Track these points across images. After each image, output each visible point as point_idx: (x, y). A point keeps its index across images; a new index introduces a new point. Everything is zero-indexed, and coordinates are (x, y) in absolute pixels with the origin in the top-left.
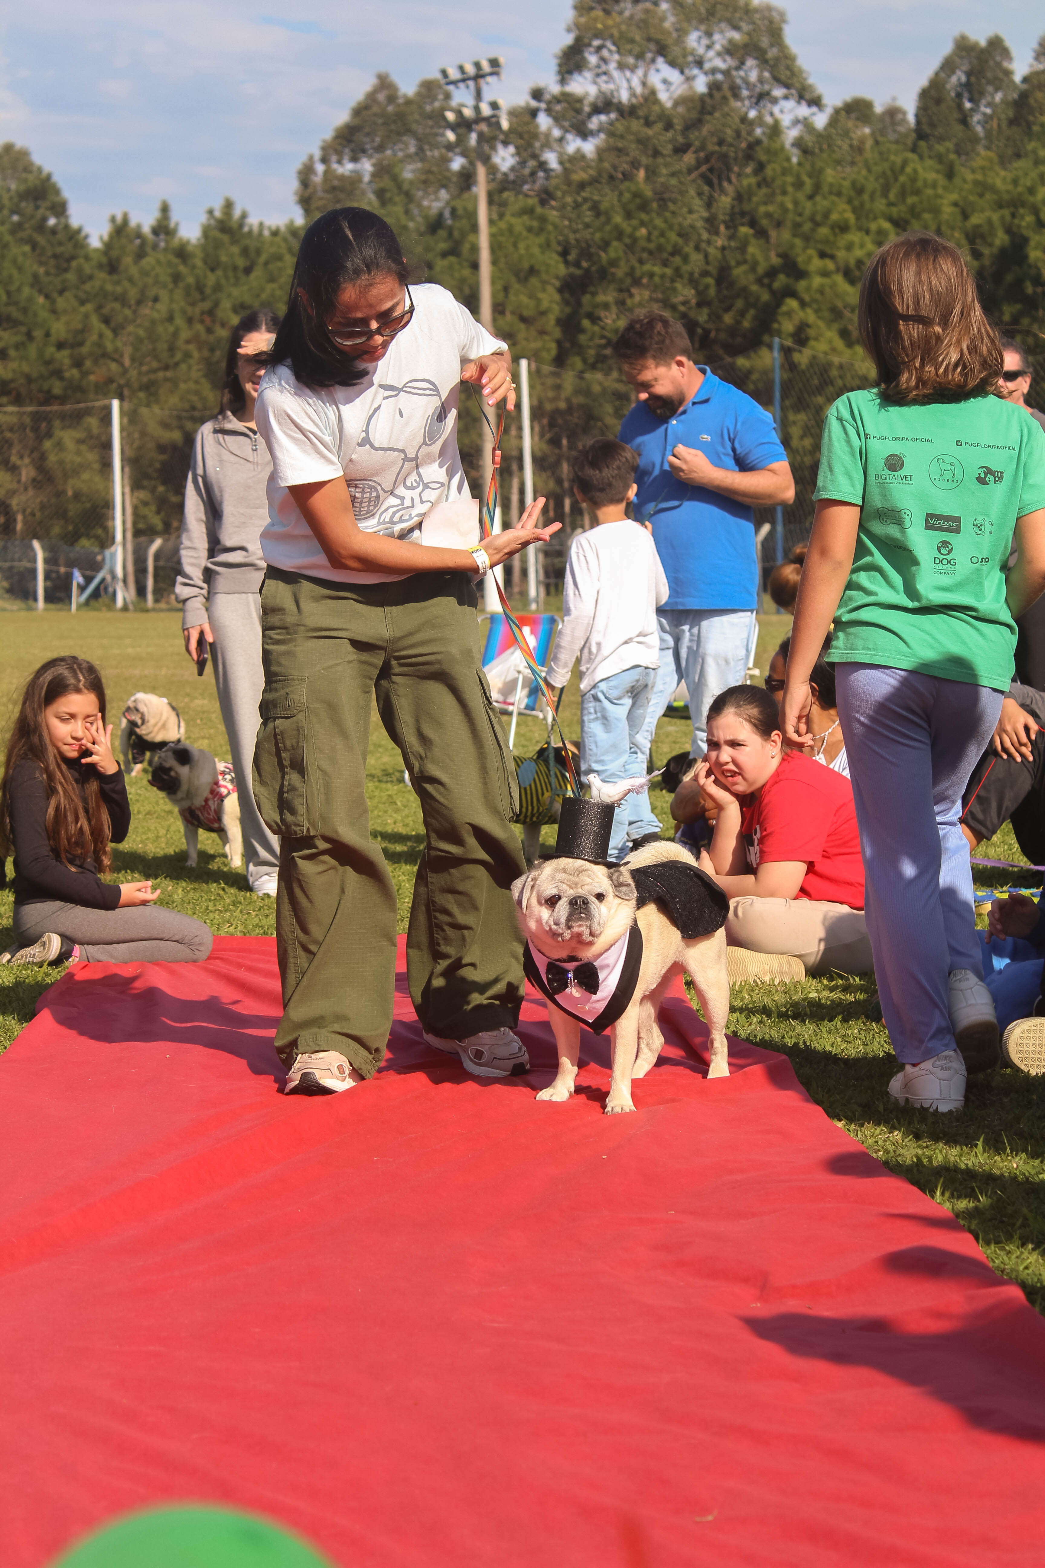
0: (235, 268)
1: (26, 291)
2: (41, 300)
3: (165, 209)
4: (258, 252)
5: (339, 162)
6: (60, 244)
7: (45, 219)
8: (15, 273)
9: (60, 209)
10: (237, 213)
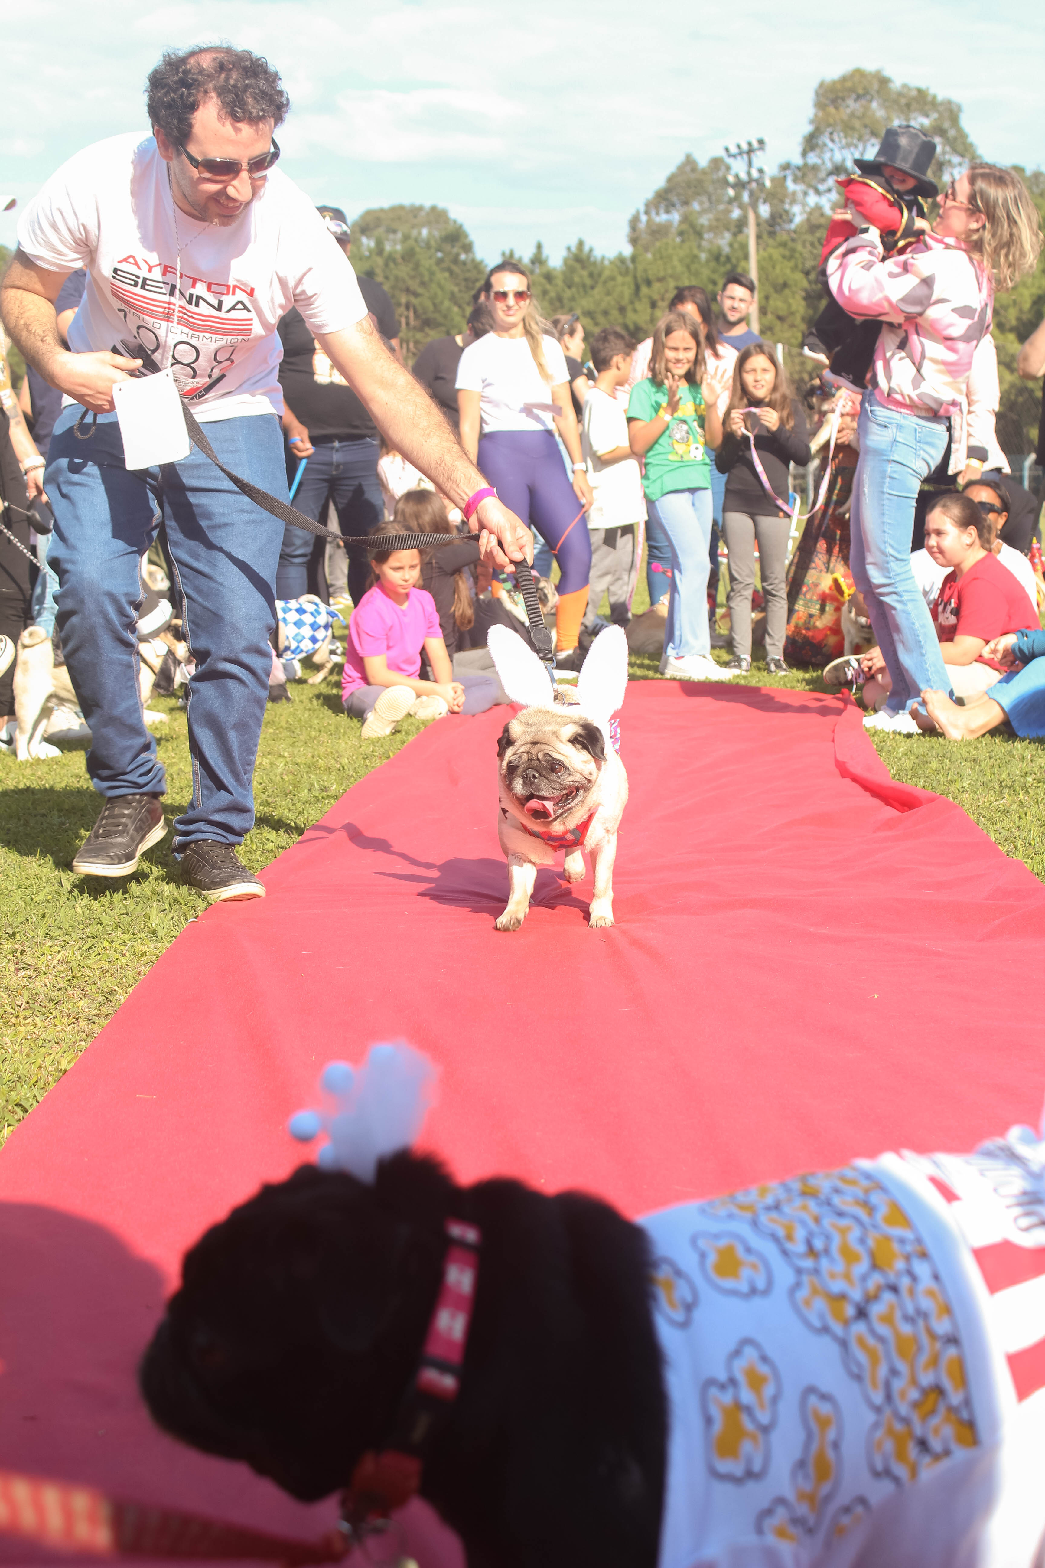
0: (584, 286)
1: (447, 303)
2: (456, 309)
3: (539, 247)
4: (600, 275)
5: (658, 214)
6: (469, 271)
7: (458, 255)
8: (440, 293)
9: (468, 248)
10: (586, 248)
